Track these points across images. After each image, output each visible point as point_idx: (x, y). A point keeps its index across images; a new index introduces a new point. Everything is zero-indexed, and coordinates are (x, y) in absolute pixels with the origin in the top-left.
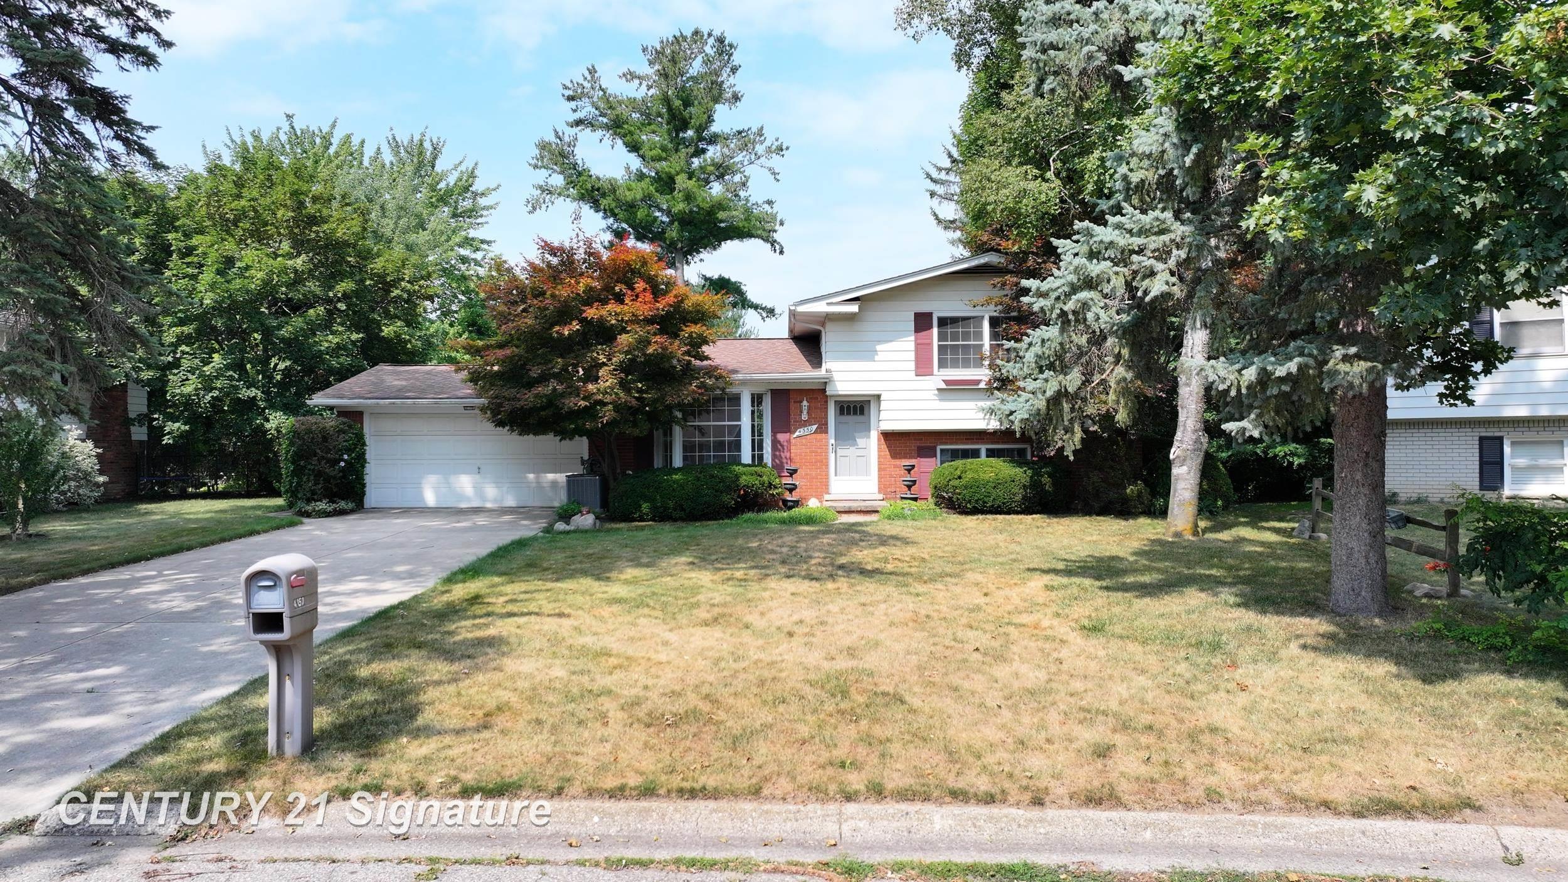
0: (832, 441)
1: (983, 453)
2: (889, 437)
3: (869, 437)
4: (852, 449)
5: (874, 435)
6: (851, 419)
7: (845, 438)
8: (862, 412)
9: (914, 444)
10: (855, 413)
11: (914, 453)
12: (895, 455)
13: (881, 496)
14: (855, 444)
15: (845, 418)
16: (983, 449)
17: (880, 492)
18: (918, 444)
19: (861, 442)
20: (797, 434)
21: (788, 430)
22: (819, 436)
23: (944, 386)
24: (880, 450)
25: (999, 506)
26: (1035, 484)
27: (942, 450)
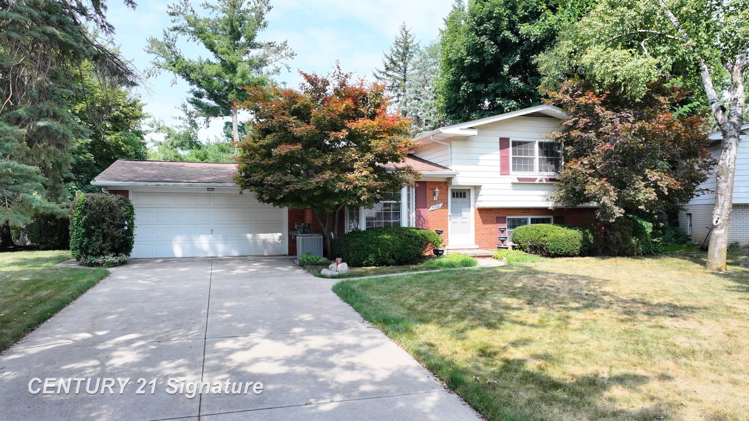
0: (449, 213)
1: (529, 221)
2: (482, 211)
3: (470, 211)
4: (459, 218)
5: (472, 210)
6: (459, 200)
7: (457, 212)
8: (465, 197)
9: (494, 216)
10: (461, 197)
11: (495, 221)
12: (485, 222)
13: (478, 247)
14: (461, 215)
15: (456, 199)
16: (529, 218)
17: (476, 244)
18: (497, 215)
19: (464, 214)
20: (431, 209)
21: (425, 206)
22: (443, 210)
23: (517, 181)
24: (476, 219)
25: (569, 253)
26: (585, 240)
27: (508, 219)
